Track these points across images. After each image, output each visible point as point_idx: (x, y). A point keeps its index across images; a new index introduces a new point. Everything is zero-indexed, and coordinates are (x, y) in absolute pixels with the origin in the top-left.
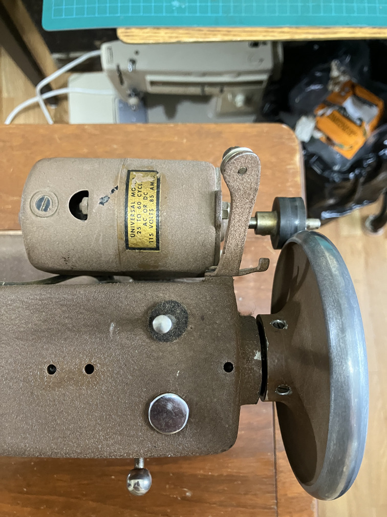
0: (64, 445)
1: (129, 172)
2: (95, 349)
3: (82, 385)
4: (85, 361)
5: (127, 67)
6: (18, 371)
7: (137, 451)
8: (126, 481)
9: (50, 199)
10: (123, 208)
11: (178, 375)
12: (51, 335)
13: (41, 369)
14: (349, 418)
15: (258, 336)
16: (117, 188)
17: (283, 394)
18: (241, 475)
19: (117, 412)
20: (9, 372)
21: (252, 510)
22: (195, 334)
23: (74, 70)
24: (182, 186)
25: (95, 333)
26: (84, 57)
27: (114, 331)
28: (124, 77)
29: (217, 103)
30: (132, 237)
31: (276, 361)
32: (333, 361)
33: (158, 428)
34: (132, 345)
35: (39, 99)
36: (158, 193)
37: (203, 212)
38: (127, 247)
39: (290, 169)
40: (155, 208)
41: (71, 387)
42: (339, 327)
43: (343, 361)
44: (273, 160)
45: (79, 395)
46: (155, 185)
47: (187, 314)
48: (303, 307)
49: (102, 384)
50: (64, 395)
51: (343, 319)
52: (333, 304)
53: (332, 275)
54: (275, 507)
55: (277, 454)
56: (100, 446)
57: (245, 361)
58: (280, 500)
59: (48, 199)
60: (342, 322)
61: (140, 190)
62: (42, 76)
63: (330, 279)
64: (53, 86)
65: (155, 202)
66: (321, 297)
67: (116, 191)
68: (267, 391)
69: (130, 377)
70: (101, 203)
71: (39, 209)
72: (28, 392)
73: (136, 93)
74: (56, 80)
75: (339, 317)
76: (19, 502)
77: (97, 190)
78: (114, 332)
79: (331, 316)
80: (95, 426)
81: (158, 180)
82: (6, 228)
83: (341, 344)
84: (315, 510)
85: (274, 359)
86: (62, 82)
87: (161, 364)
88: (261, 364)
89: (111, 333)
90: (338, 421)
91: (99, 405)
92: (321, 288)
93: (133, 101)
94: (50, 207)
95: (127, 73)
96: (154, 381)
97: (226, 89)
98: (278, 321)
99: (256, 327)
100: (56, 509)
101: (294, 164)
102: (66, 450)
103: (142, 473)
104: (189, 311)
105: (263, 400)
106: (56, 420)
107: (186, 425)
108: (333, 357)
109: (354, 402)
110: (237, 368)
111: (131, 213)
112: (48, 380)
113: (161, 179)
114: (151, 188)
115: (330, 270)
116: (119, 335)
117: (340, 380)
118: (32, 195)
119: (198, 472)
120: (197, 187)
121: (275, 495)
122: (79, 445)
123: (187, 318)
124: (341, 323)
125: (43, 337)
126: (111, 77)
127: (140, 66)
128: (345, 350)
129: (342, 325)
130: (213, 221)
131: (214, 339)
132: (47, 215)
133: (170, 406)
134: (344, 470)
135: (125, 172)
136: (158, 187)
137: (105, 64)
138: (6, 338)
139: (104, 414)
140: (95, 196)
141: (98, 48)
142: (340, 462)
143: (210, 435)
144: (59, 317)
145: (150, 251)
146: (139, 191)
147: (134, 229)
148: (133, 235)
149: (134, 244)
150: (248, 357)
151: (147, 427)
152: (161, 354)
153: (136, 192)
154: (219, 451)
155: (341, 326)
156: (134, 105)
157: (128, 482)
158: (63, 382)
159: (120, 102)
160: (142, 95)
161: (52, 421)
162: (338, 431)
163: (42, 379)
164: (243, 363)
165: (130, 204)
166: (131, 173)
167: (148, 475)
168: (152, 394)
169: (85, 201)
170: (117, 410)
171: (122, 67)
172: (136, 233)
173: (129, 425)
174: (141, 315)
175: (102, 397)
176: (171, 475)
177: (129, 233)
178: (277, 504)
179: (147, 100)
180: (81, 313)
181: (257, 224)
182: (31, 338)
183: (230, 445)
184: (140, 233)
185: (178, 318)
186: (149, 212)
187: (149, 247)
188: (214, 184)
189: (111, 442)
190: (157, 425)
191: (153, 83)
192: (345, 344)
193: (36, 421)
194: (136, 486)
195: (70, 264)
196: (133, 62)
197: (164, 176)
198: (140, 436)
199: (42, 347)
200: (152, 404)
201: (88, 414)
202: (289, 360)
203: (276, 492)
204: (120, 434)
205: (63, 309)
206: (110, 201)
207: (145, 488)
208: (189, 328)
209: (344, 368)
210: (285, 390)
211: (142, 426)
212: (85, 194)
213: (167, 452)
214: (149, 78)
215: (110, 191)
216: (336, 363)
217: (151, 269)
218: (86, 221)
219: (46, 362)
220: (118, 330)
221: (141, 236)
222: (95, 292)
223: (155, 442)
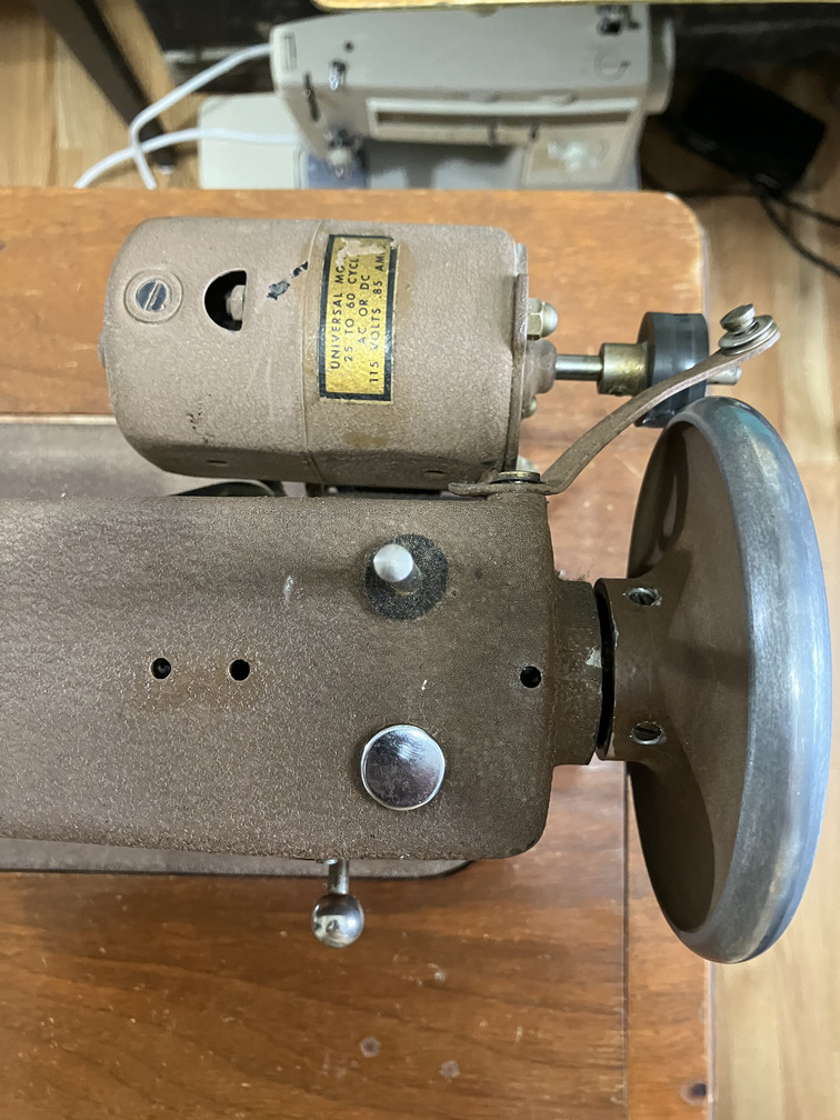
0: (186, 823)
1: (332, 238)
2: (252, 629)
3: (224, 702)
4: (231, 652)
5: (327, 79)
6: (92, 668)
7: (334, 844)
8: (311, 918)
9: (166, 286)
10: (316, 305)
11: (423, 688)
12: (161, 598)
13: (140, 667)
14: (787, 778)
15: (596, 618)
16: (305, 266)
17: (646, 743)
18: (552, 942)
19: (295, 762)
20: (74, 670)
21: (570, 1015)
22: (462, 607)
23: (211, 88)
24: (444, 264)
25: (253, 597)
26: (233, 59)
27: (293, 593)
28: (321, 104)
29: (523, 161)
30: (333, 367)
31: (634, 670)
32: (757, 657)
33: (379, 796)
34: (329, 624)
35: (136, 152)
36: (391, 277)
37: (486, 316)
38: (323, 391)
39: (681, 292)
40: (383, 307)
41: (200, 706)
42: (773, 586)
43: (779, 658)
44: (644, 270)
45: (218, 723)
46: (387, 261)
47: (446, 563)
48: (696, 559)
49: (266, 702)
50: (186, 721)
51: (781, 570)
52: (761, 538)
53: (761, 480)
54: (622, 1011)
55: (631, 902)
56: (258, 831)
57: (566, 667)
58: (634, 996)
59: (162, 286)
60: (780, 575)
61: (353, 270)
62: (142, 100)
63: (756, 488)
64: (167, 124)
65: (385, 293)
66: (735, 527)
67: (304, 272)
68: (613, 735)
69: (326, 689)
70: (272, 295)
71: (142, 306)
72: (112, 713)
73: (344, 138)
74: (172, 110)
75: (774, 566)
76: (89, 975)
77: (264, 270)
78: (293, 596)
79: (756, 563)
80: (249, 789)
81: (393, 253)
82: (67, 409)
83: (775, 621)
84: (708, 1021)
85: (630, 666)
86: (185, 116)
87: (389, 665)
88: (600, 676)
89: (287, 598)
90: (764, 784)
91: (257, 744)
92: (737, 507)
93: (339, 156)
94: (167, 300)
95: (325, 91)
96: (374, 698)
97: (544, 131)
98: (642, 590)
99: (593, 602)
100: (167, 992)
101: (690, 281)
102: (188, 834)
103: (344, 903)
104: (449, 558)
105: (603, 757)
106: (169, 773)
107: (439, 794)
108: (756, 649)
109: (798, 746)
110: (550, 679)
111: (333, 316)
112: (155, 690)
113: (399, 251)
114: (377, 268)
115: (757, 468)
116: (303, 603)
117: (770, 697)
118: (129, 278)
119: (460, 932)
120: (476, 267)
121: (622, 985)
122: (215, 825)
123: (445, 571)
124: (776, 578)
125: (143, 600)
126: (293, 105)
127: (355, 78)
128: (783, 633)
129: (780, 581)
130: (508, 336)
131: (501, 619)
132: (160, 319)
133: (405, 752)
134: (772, 889)
135: (323, 238)
136: (392, 266)
137: (279, 74)
138: (69, 602)
139: (268, 763)
140: (260, 281)
141: (263, 39)
142: (762, 872)
143: (489, 818)
144: (179, 561)
145: (370, 402)
146: (351, 273)
147: (337, 352)
148: (336, 365)
149: (336, 385)
150: (575, 662)
151: (356, 793)
152: (389, 643)
153: (346, 274)
154: (507, 852)
155: (776, 585)
156: (343, 166)
157: (315, 920)
158: (186, 696)
159: (311, 159)
160: (357, 145)
161: (161, 774)
162: (762, 806)
163: (140, 687)
164: (562, 671)
165: (331, 298)
166: (336, 239)
167: (357, 909)
168: (368, 724)
169: (238, 292)
170: (295, 757)
171: (316, 80)
172: (341, 361)
173: (319, 789)
174: (349, 562)
175: (264, 728)
176: (405, 934)
177: (328, 359)
178: (626, 1004)
179: (368, 156)
180: (224, 554)
181: (602, 370)
182: (119, 603)
183: (529, 842)
184: (351, 359)
185: (427, 571)
186: (370, 315)
187: (369, 392)
188: (512, 262)
189: (281, 822)
190: (377, 791)
191: (383, 117)
192: (785, 623)
193: (129, 772)
194: (331, 927)
195: (201, 430)
196: (341, 68)
197: (405, 246)
198: (343, 812)
199: (142, 622)
200: (367, 747)
201: (235, 764)
202: (662, 670)
203: (625, 979)
204: (301, 808)
205: (188, 544)
206: (290, 290)
207: (350, 933)
208: (449, 594)
209: (780, 671)
210: (652, 734)
211: (347, 791)
212: (238, 278)
213: (397, 849)
214: (376, 105)
215: (292, 272)
216: (764, 661)
217: (372, 447)
218: (237, 332)
219: (149, 653)
220: (301, 592)
221: (354, 367)
222: (254, 512)
223: (373, 827)
